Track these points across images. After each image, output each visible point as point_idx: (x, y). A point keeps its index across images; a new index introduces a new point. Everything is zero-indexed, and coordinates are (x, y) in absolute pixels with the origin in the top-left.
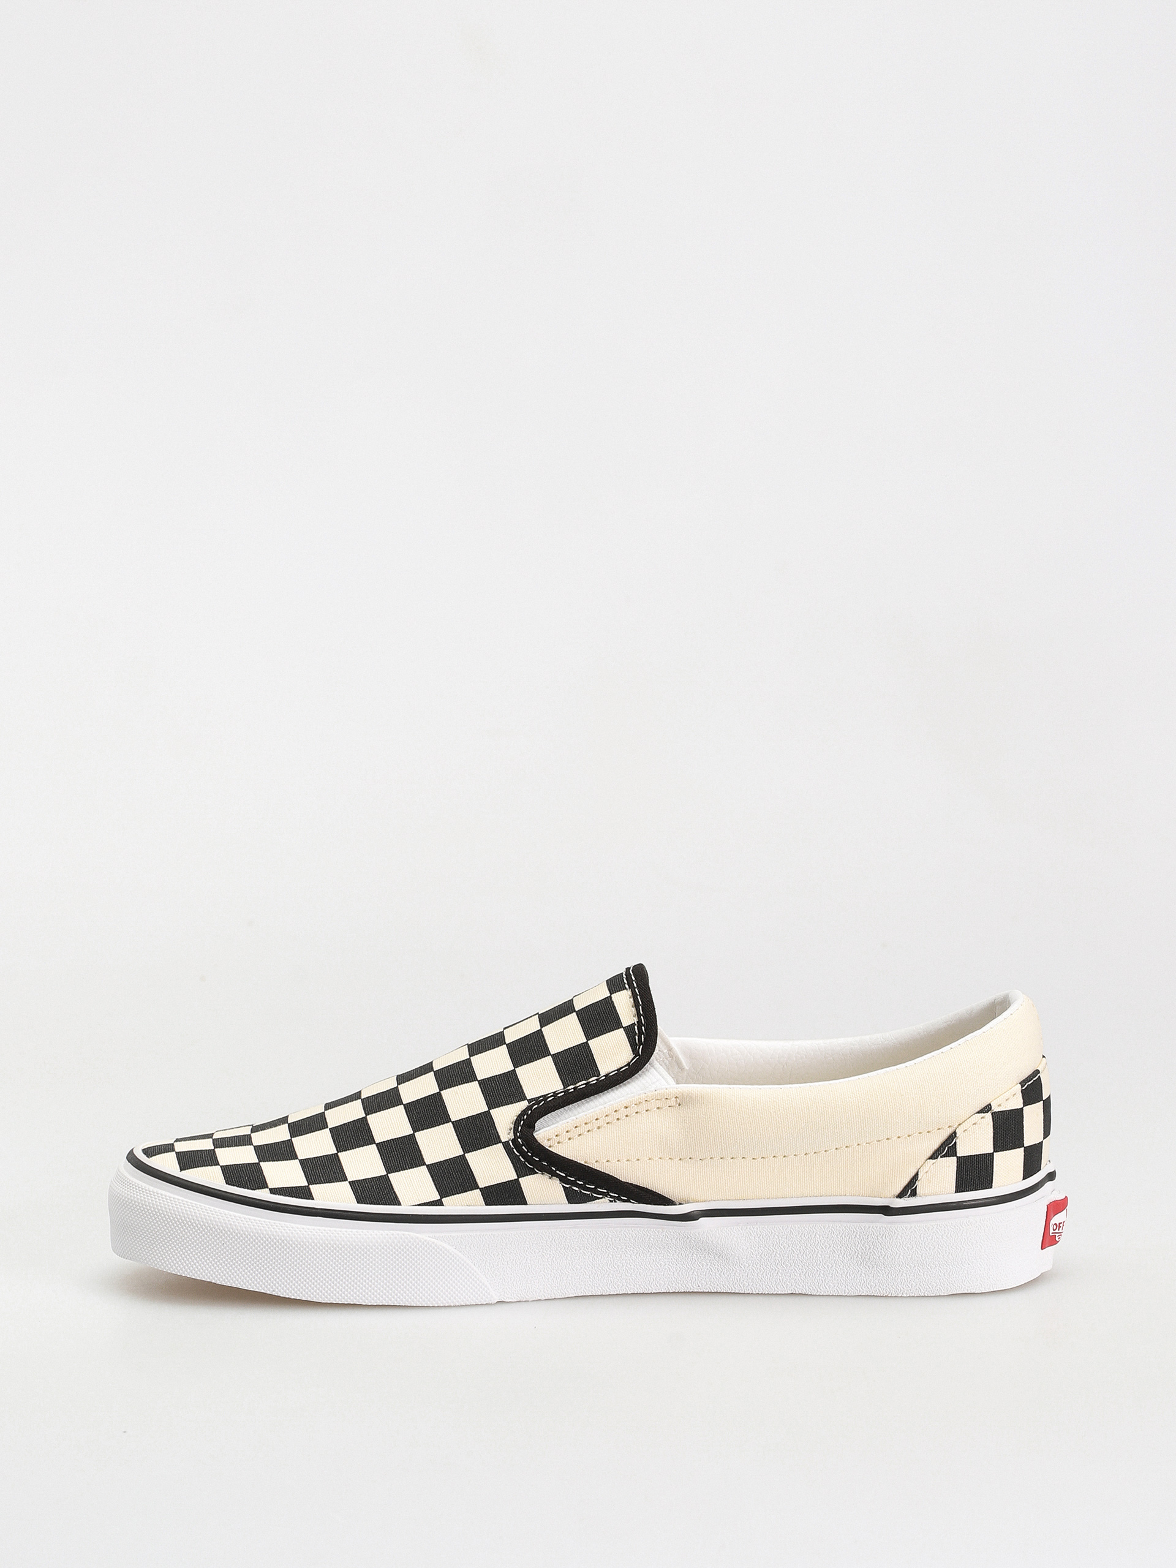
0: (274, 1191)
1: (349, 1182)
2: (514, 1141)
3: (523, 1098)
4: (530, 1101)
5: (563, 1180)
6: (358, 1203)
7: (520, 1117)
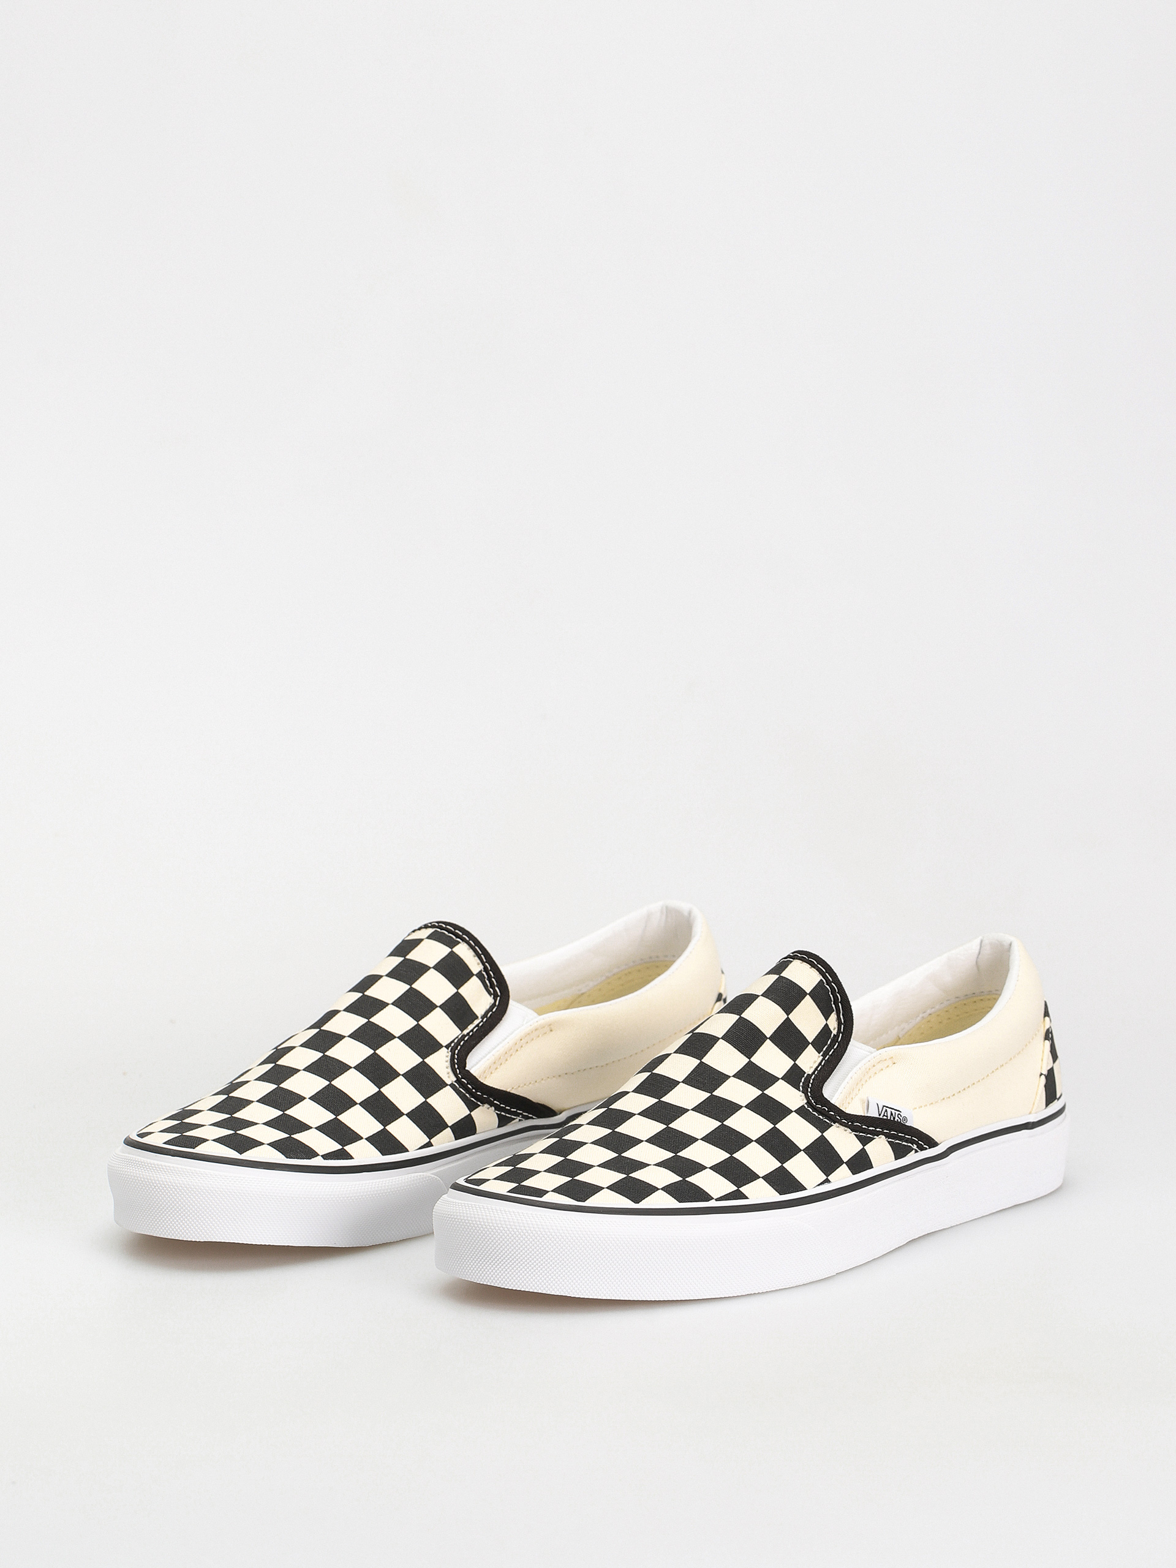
2: (457, 1082)
4: (447, 1047)
5: (497, 1108)
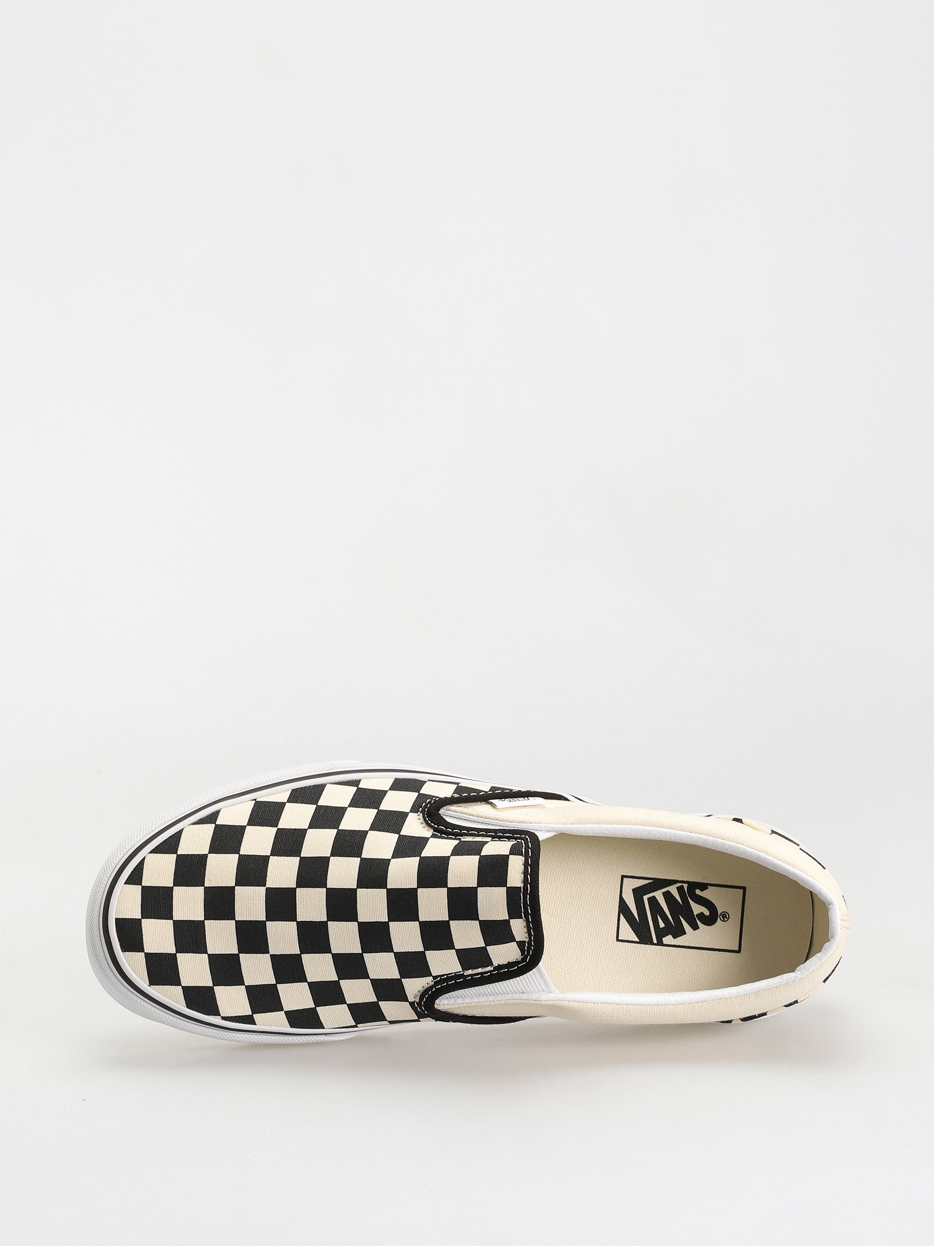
0: (224, 1018)
1: (285, 1012)
2: (419, 1004)
3: (430, 974)
4: (435, 978)
6: (291, 1027)
7: (426, 992)
